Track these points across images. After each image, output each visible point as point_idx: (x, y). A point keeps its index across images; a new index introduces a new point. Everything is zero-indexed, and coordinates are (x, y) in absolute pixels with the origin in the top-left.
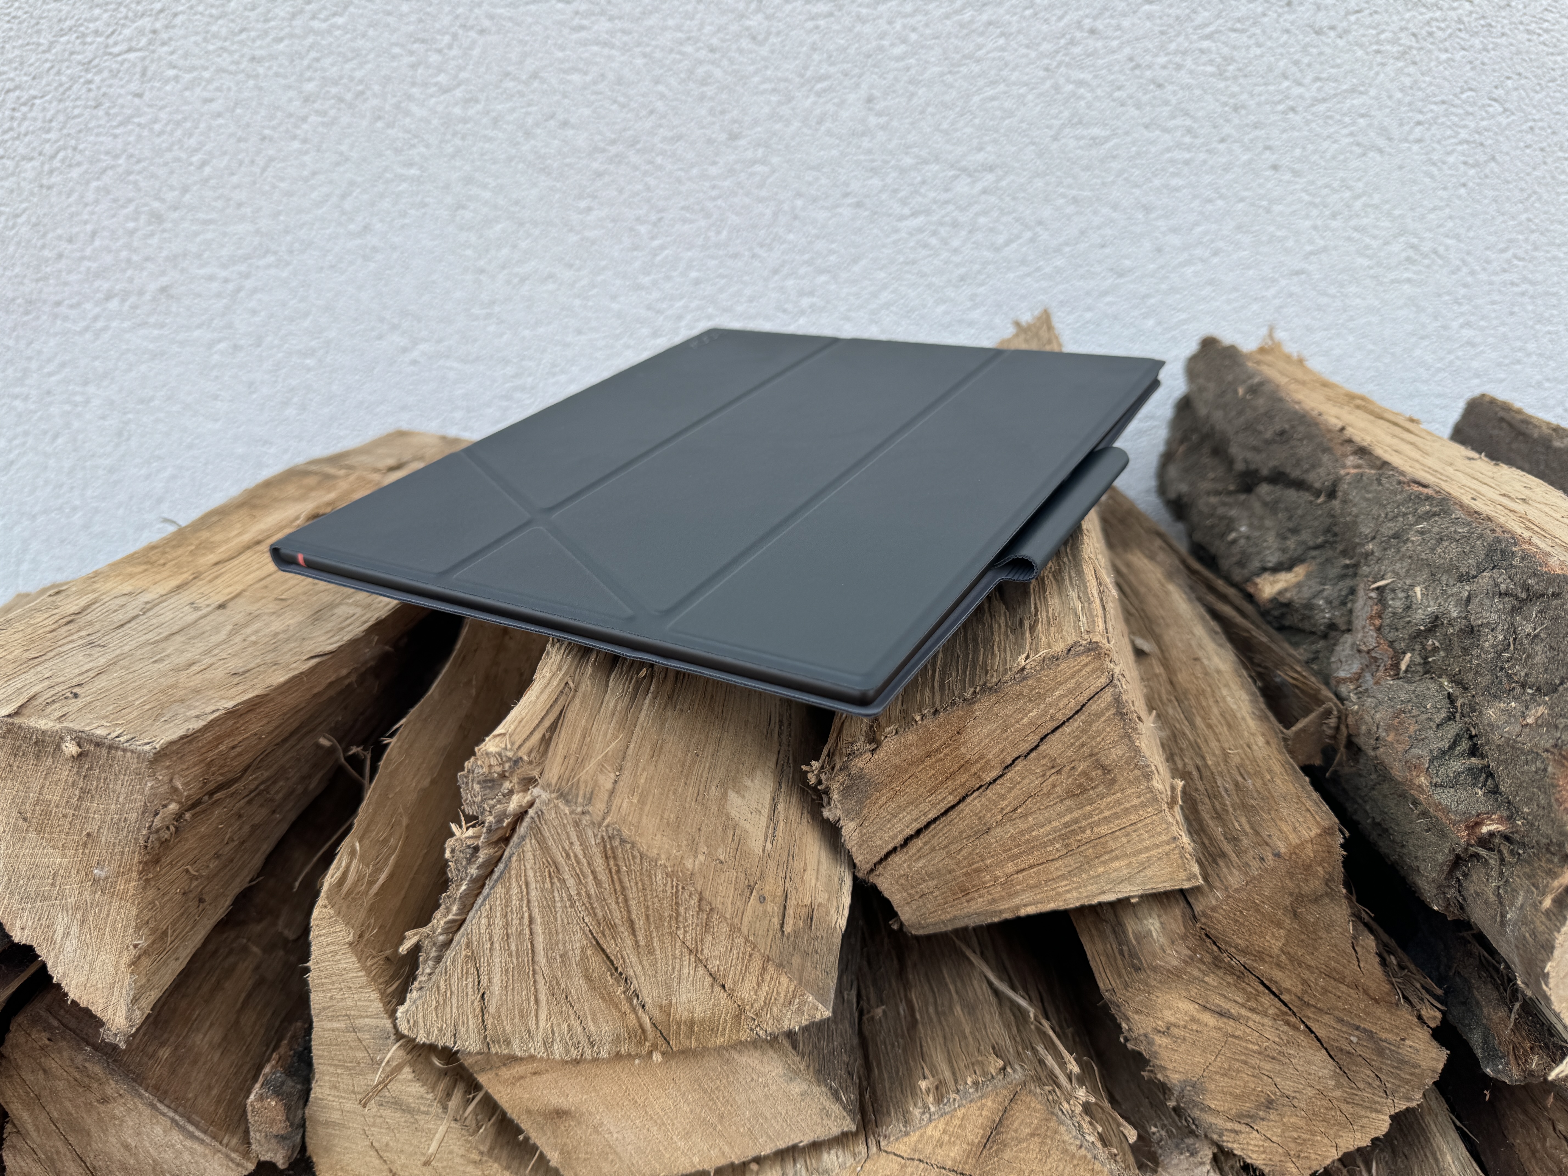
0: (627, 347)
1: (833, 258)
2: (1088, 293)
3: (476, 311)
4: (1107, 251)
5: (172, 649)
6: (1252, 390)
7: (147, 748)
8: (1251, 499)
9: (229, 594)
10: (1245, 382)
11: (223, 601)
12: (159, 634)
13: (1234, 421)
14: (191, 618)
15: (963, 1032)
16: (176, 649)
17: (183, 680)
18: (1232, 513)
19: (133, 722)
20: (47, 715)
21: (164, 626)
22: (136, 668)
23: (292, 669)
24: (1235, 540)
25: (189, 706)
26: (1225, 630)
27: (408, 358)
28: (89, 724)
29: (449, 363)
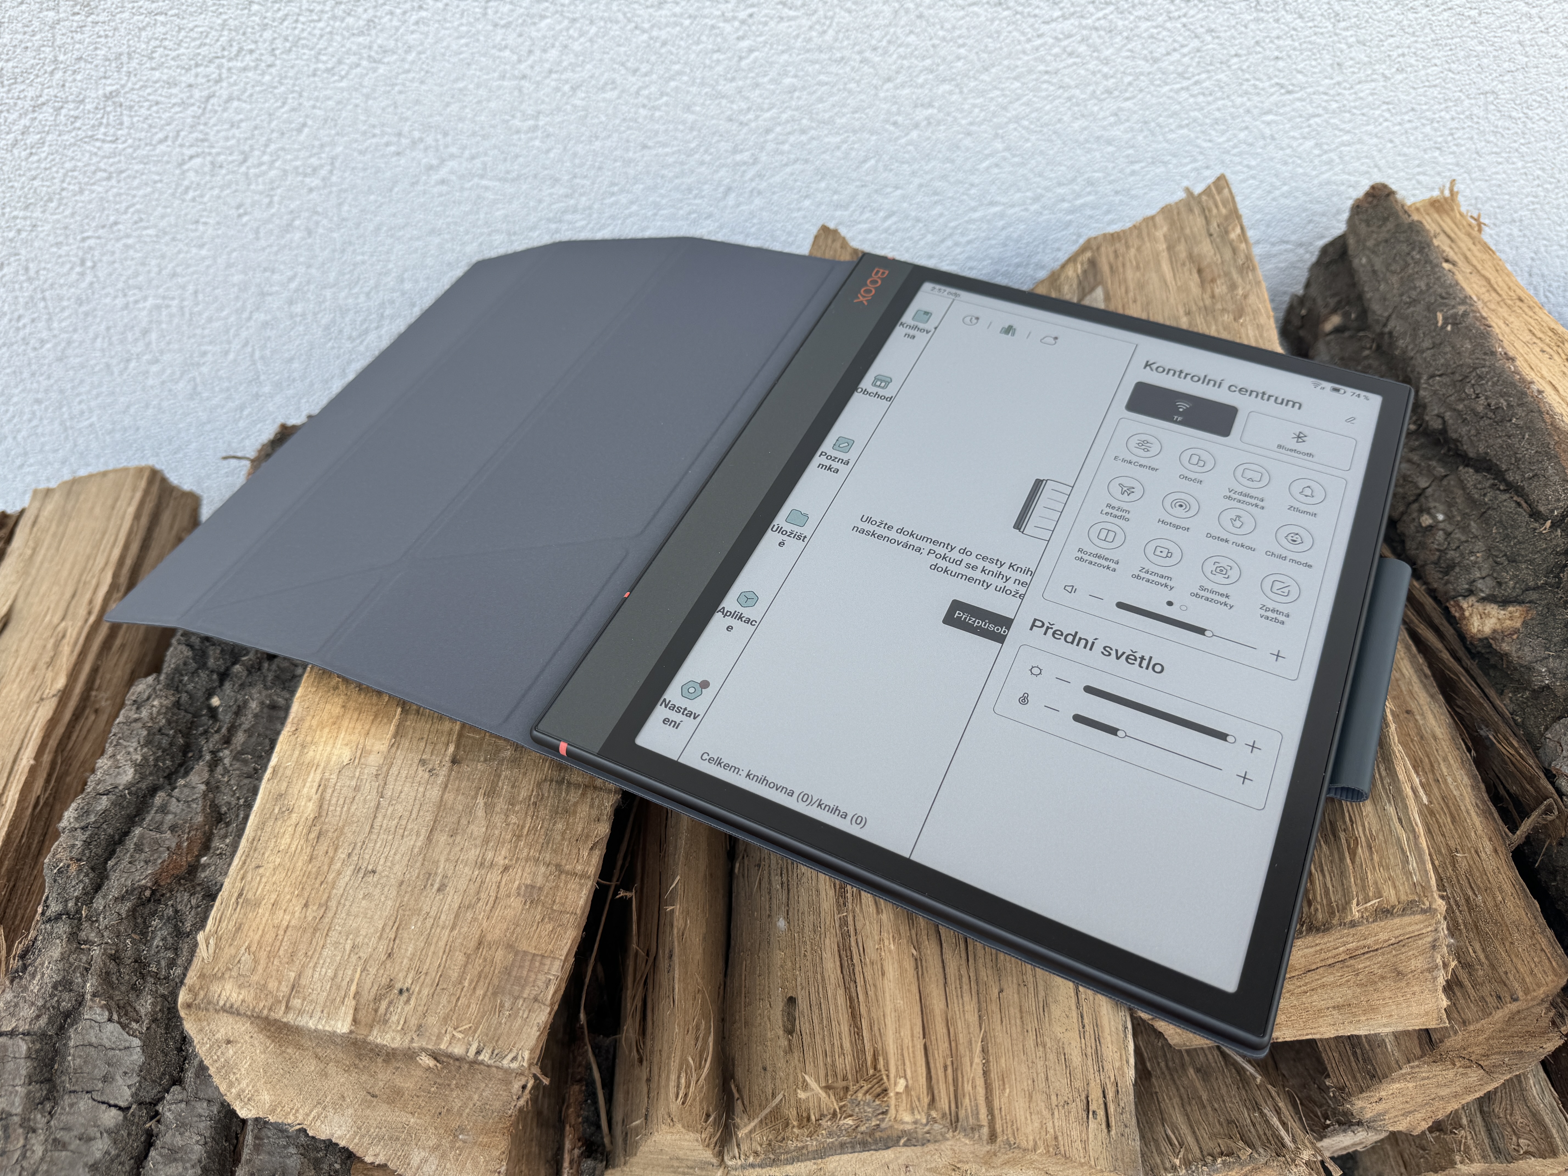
0: (702, 163)
1: (960, 64)
2: (1248, 111)
3: (516, 123)
4: (1281, 64)
5: (442, 859)
6: (1455, 321)
7: (514, 1065)
8: (1452, 481)
9: (450, 733)
10: (1446, 305)
11: (451, 749)
12: (418, 834)
13: (1428, 354)
14: (434, 793)
15: (1200, 1098)
16: (447, 860)
17: (485, 924)
18: (1423, 483)
19: (479, 1023)
20: (386, 1022)
21: (414, 816)
22: (426, 909)
23: (582, 876)
24: (1430, 528)
25: (518, 979)
26: (1430, 666)
27: (435, 177)
28: (439, 1037)
29: (484, 182)
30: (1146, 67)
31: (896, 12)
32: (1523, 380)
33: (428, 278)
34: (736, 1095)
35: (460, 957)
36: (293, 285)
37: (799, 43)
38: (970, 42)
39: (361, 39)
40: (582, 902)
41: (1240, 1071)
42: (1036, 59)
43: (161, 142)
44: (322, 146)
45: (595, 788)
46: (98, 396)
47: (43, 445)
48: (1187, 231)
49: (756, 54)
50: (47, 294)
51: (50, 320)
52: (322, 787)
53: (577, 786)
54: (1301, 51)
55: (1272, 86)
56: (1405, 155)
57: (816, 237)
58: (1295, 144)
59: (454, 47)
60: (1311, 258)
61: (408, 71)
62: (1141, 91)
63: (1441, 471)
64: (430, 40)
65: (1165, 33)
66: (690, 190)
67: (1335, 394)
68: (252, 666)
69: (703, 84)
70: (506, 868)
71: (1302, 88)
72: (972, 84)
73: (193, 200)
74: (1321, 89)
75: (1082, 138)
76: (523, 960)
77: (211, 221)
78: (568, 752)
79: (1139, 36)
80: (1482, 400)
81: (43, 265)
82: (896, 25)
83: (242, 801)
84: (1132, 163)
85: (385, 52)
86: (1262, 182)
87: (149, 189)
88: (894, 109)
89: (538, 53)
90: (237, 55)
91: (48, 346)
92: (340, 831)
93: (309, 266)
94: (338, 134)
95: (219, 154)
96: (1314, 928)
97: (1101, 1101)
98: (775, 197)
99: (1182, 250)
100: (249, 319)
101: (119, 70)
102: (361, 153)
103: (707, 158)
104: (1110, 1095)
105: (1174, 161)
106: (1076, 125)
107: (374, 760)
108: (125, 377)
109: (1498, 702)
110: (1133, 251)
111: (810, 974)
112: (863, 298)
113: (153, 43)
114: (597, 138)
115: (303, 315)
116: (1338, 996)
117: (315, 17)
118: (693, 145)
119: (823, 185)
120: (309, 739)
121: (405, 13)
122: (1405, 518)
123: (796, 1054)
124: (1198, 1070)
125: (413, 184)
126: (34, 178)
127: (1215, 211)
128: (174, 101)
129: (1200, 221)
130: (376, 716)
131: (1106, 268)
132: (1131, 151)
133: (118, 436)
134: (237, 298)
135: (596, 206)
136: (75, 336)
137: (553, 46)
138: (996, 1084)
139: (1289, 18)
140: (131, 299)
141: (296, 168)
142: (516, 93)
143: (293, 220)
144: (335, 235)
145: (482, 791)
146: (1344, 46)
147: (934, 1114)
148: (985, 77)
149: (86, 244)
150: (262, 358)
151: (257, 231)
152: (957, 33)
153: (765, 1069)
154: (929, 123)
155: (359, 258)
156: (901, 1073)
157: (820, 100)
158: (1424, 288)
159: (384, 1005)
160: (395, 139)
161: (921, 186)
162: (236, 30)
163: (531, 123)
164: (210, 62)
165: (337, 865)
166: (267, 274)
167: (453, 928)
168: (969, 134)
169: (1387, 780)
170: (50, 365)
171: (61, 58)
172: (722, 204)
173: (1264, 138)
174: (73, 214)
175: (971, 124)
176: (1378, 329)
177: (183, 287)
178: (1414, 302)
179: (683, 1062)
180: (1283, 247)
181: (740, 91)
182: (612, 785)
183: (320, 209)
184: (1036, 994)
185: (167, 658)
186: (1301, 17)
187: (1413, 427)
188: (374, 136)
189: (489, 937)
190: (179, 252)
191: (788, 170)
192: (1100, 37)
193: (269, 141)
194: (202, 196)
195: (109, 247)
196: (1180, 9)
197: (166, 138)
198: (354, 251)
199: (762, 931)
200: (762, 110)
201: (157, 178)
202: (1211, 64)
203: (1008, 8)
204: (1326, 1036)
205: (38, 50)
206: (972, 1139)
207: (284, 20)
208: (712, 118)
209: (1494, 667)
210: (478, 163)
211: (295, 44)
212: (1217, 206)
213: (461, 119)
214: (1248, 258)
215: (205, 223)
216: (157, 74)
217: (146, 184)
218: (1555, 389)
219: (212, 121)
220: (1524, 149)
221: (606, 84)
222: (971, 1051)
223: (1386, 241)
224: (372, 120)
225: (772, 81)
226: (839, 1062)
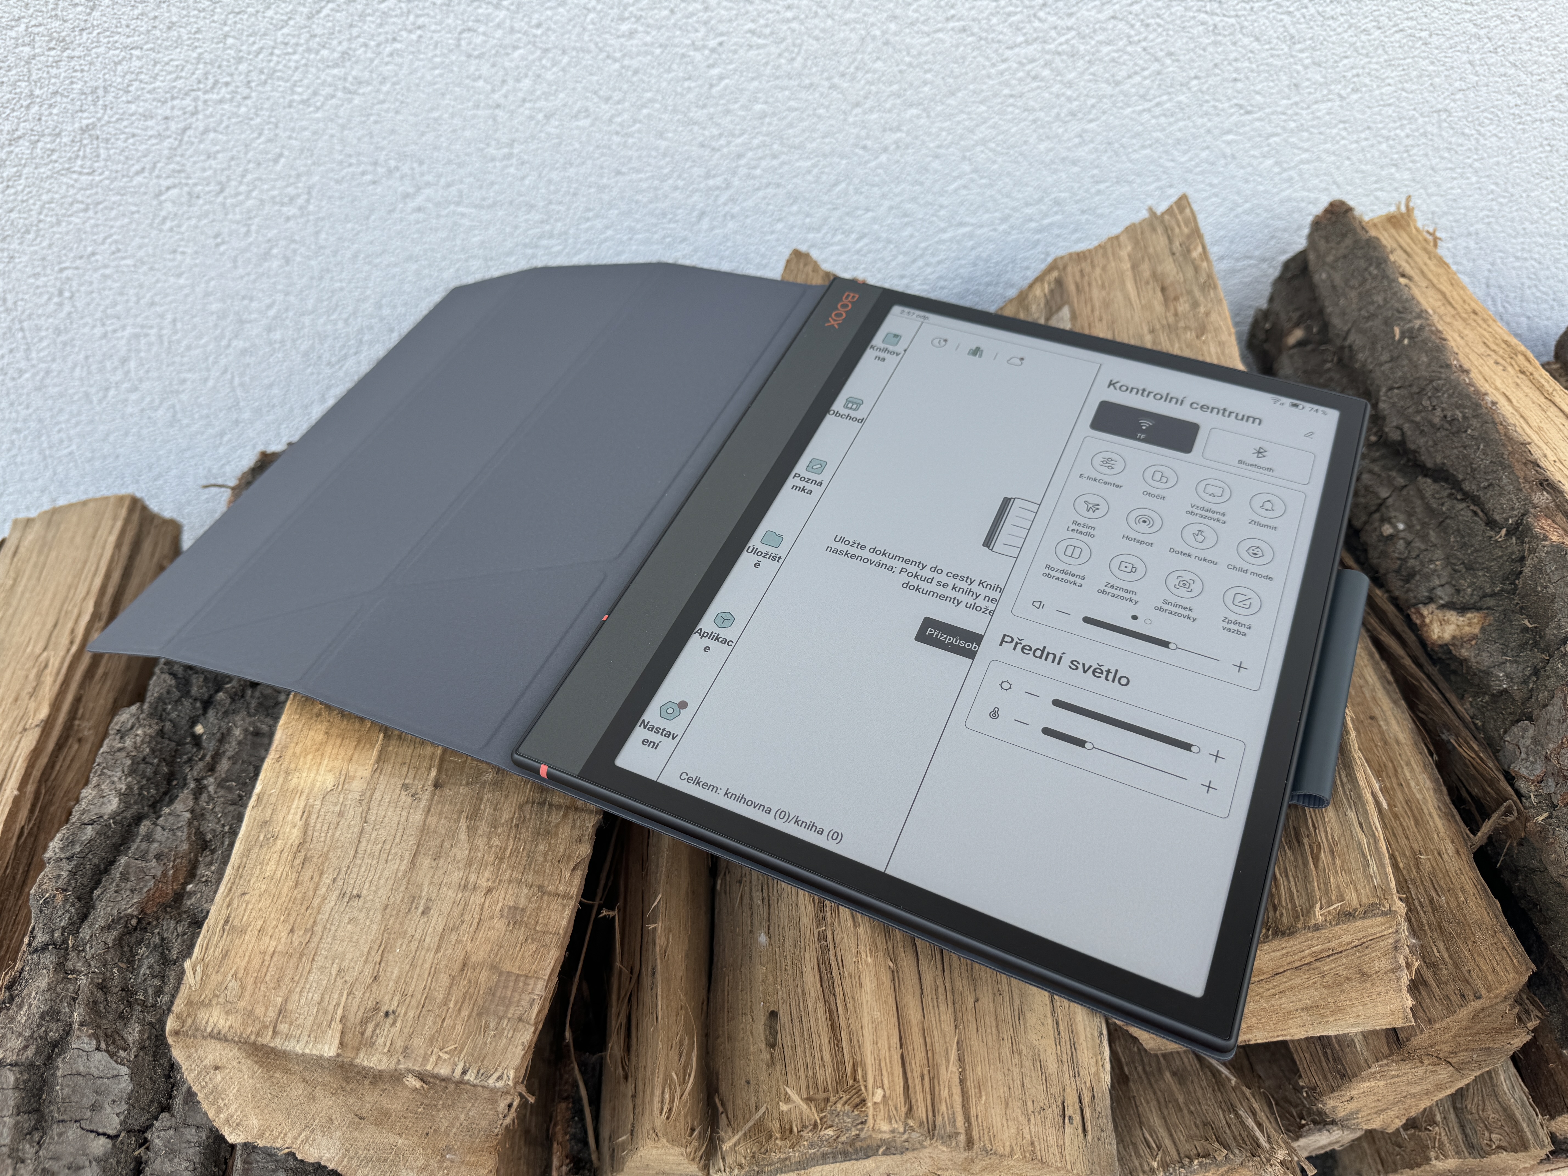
0: (676, 188)
1: (926, 89)
2: (1209, 131)
3: (491, 151)
4: (1239, 85)
5: (426, 883)
6: (1411, 334)
7: (500, 1084)
8: (1411, 491)
9: (432, 758)
10: (1402, 319)
11: (434, 773)
12: (402, 858)
13: (1386, 367)
14: (417, 817)
15: (1177, 1101)
16: (431, 883)
17: (469, 946)
18: (1384, 493)
19: (465, 1043)
20: (372, 1044)
21: (397, 840)
22: (411, 931)
23: (564, 897)
24: (1391, 537)
25: (502, 999)
26: (1393, 672)
27: (412, 205)
28: (426, 1058)
29: (460, 209)
30: (1108, 90)
31: (863, 39)
32: (1477, 392)
33: (406, 304)
34: (721, 1109)
35: (445, 979)
36: (272, 313)
37: (768, 71)
38: (936, 67)
39: (335, 71)
40: (564, 922)
41: (1215, 1073)
42: (1000, 83)
43: (138, 173)
44: (299, 176)
45: (577, 809)
46: (77, 424)
47: (22, 474)
48: (1151, 250)
49: (727, 81)
50: (25, 324)
51: (28, 350)
52: (306, 813)
53: (559, 807)
54: (1259, 73)
55: (1231, 107)
56: (1363, 172)
57: (788, 262)
58: (1255, 162)
59: (429, 77)
60: (1274, 272)
61: (383, 102)
62: (1104, 113)
63: (1400, 481)
64: (405, 71)
65: (1126, 57)
66: (664, 215)
67: (1294, 409)
68: (236, 694)
69: (675, 111)
70: (489, 890)
71: (1261, 109)
72: (939, 108)
73: (171, 230)
74: (1279, 109)
75: (1047, 159)
76: (507, 981)
77: (189, 251)
78: (548, 774)
79: (1101, 60)
80: (1438, 412)
81: (20, 296)
82: (863, 52)
83: (227, 828)
84: (1097, 182)
85: (360, 83)
86: (1224, 199)
87: (126, 220)
88: (863, 133)
89: (511, 82)
90: (213, 88)
91: (27, 375)
92: (325, 857)
93: (287, 294)
94: (314, 164)
95: (195, 185)
96: (1280, 932)
97: (1077, 1106)
98: (748, 221)
99: (1145, 269)
100: (228, 346)
101: (95, 103)
102: (338, 182)
103: (681, 183)
104: (1086, 1100)
105: (1138, 181)
106: (1042, 147)
107: (357, 786)
108: (104, 404)
109: (1459, 707)
110: (1098, 271)
111: (791, 988)
112: (834, 322)
113: (129, 77)
114: (571, 165)
115: (282, 342)
116: (1307, 998)
117: (290, 50)
118: (666, 171)
119: (795, 208)
120: (293, 766)
121: (379, 45)
122: (1367, 527)
123: (778, 1067)
124: (1174, 1074)
125: (390, 212)
126: (11, 211)
127: (1177, 230)
128: (150, 133)
129: (1163, 241)
130: (359, 742)
131: (1072, 288)
132: (1096, 171)
133: (97, 464)
134: (216, 326)
135: (571, 231)
136: (54, 366)
137: (526, 76)
138: (972, 1092)
139: (1246, 41)
140: (110, 328)
141: (273, 198)
142: (490, 122)
143: (271, 248)
144: (313, 263)
145: (464, 815)
146: (1299, 68)
147: (911, 1123)
148: (952, 101)
149: (64, 275)
150: (242, 384)
151: (235, 260)
152: (923, 58)
153: (748, 1082)
154: (898, 147)
155: (338, 285)
156: (879, 1084)
157: (791, 125)
158: (1381, 302)
159: (370, 1028)
160: (370, 168)
161: (891, 208)
162: (212, 63)
163: (506, 150)
164: (186, 94)
165: (323, 891)
166: (246, 302)
167: (437, 951)
168: (937, 157)
169: (1348, 787)
170: (28, 394)
171: (37, 92)
172: (696, 228)
173: (1225, 156)
174: (50, 246)
175: (939, 147)
176: (1338, 342)
177: (162, 316)
178: (1372, 316)
179: (667, 1077)
180: (1247, 262)
181: (711, 118)
182: (593, 806)
183: (297, 238)
184: (1012, 1003)
185: (151, 687)
186: (1257, 39)
187: (1373, 438)
188: (350, 165)
189: (473, 959)
190: (157, 281)
191: (761, 194)
192: (1062, 61)
193: (246, 171)
194: (179, 226)
195: (87, 277)
196: (1140, 33)
197: (143, 169)
198: (332, 279)
199: (744, 947)
200: (733, 136)
201: (134, 209)
202: (1172, 86)
203: (973, 34)
204: (1296, 1038)
205: (14, 85)
206: (949, 1146)
207: (258, 53)
208: (685, 144)
209: (1455, 672)
210: (453, 190)
211: (270, 76)
212: (1179, 226)
213: (436, 148)
214: (1210, 276)
215: (183, 253)
216: (133, 107)
217: (124, 215)
218: (1509, 400)
219: (188, 153)
220: (1477, 165)
221: (579, 112)
222: (948, 1060)
223: (1345, 257)
224: (348, 150)
225: (743, 107)
226: (820, 1074)
